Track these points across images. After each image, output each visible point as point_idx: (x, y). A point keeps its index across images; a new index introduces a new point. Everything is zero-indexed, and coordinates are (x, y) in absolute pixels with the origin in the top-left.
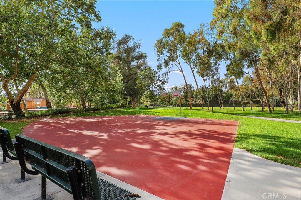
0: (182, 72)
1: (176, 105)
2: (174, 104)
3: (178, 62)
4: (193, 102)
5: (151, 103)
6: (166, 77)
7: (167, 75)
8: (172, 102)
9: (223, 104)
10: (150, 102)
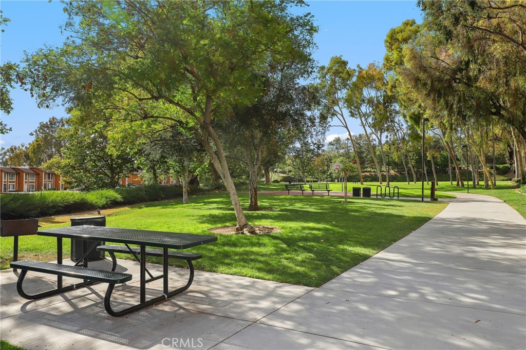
0: (346, 127)
1: (338, 178)
2: (334, 177)
3: (340, 113)
4: (374, 172)
5: (285, 175)
6: (323, 137)
7: (324, 133)
8: (331, 173)
9: (414, 176)
10: (283, 173)
